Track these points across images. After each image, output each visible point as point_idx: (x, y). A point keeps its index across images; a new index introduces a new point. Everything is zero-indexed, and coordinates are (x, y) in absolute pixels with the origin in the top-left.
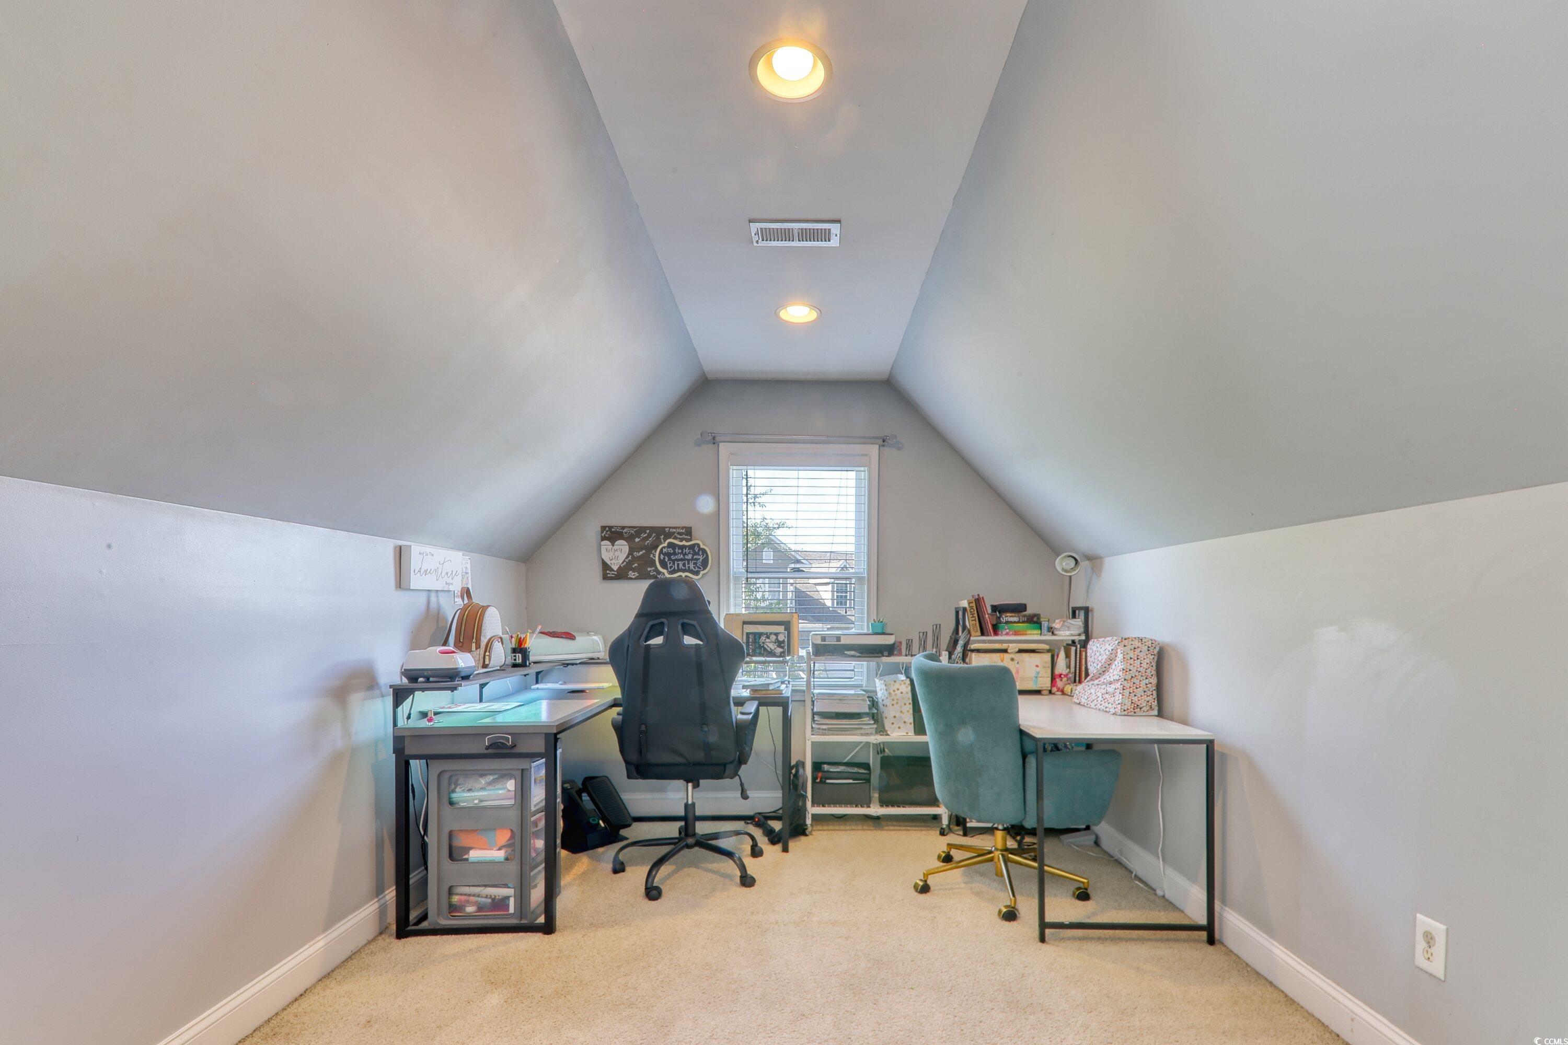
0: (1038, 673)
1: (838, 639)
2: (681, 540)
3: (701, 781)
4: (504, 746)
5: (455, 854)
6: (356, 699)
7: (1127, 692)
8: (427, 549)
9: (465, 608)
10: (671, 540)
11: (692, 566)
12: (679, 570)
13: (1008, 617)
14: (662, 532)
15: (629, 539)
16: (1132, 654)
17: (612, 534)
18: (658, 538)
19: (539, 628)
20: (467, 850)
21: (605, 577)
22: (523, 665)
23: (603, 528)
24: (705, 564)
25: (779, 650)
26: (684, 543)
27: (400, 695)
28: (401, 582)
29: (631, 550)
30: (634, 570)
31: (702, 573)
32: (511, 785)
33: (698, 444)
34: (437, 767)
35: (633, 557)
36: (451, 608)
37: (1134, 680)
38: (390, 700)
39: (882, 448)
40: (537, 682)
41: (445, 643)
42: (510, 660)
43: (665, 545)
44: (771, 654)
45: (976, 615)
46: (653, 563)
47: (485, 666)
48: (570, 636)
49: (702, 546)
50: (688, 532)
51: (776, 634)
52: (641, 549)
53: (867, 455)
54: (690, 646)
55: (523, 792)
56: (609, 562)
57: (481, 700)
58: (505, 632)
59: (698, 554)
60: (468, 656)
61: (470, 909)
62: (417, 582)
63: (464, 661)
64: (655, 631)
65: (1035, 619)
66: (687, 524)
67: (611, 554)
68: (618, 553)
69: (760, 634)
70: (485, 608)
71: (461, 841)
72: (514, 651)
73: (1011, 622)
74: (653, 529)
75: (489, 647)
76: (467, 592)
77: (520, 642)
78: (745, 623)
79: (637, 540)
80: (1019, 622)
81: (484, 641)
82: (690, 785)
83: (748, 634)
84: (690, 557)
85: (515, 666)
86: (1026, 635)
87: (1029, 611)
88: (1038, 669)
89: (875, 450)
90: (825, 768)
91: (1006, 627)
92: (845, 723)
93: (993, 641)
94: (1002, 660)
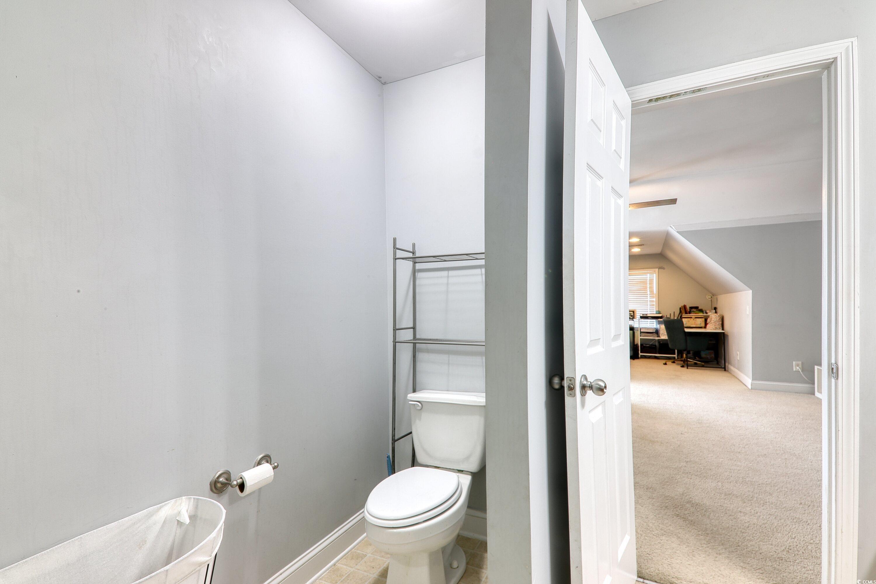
1: (646, 315)
7: (714, 325)
16: (715, 317)
25: (632, 317)
37: (715, 323)
45: (683, 309)
53: (655, 271)
65: (701, 310)
73: (694, 311)
80: (696, 311)
86: (699, 314)
87: (700, 308)
88: (701, 322)
89: (657, 269)
90: (644, 345)
91: (692, 312)
92: (649, 334)
93: (688, 316)
94: (691, 320)
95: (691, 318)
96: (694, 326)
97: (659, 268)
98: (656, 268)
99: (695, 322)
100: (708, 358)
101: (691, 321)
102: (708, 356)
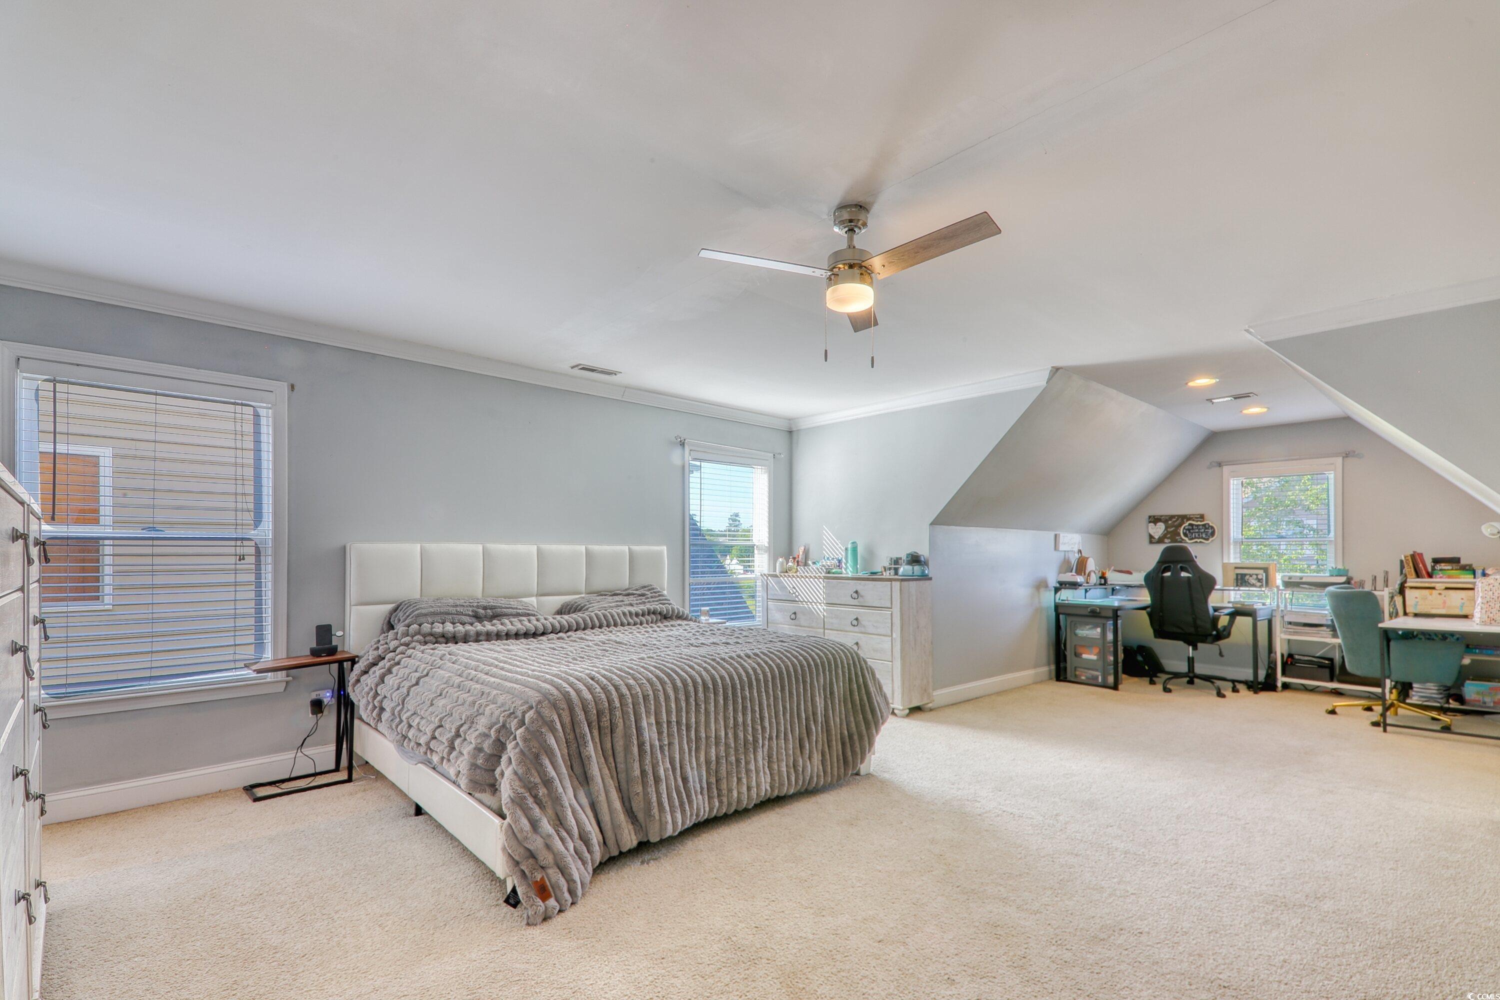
0: (1463, 603)
1: (1301, 578)
2: (1197, 521)
3: (1200, 645)
4: (1096, 612)
5: (1077, 655)
6: (1042, 590)
7: (1484, 611)
8: (1066, 535)
9: (1080, 558)
10: (1191, 522)
11: (1204, 536)
12: (1195, 538)
13: (1443, 566)
14: (1184, 518)
15: (1165, 522)
16: (1487, 588)
17: (1155, 520)
18: (1183, 520)
19: (1112, 568)
20: (1081, 654)
21: (1151, 542)
22: (1105, 584)
23: (1150, 517)
24: (1213, 534)
25: (1259, 584)
26: (1199, 523)
27: (1057, 590)
28: (1056, 548)
29: (1166, 528)
30: (1168, 538)
31: (1211, 539)
32: (1099, 630)
33: (1209, 468)
34: (1070, 619)
35: (1168, 532)
36: (1074, 558)
37: (1490, 604)
38: (1053, 593)
39: (1345, 459)
40: (1113, 595)
41: (1071, 572)
42: (1098, 582)
43: (1187, 524)
44: (1253, 585)
45: (1411, 564)
46: (1179, 534)
47: (1087, 583)
48: (1129, 573)
49: (1211, 524)
50: (1202, 517)
51: (1257, 575)
52: (1172, 527)
53: (1332, 464)
54: (1184, 577)
55: (1104, 633)
56: (1152, 534)
57: (1085, 598)
58: (1096, 569)
59: (1208, 529)
60: (1081, 577)
61: (1083, 678)
62: (1062, 548)
63: (1080, 579)
64: (1166, 570)
65: (1467, 568)
66: (1201, 513)
67: (1154, 530)
68: (1158, 530)
69: (1245, 575)
70: (1088, 558)
71: (1080, 650)
72: (1101, 578)
73: (1445, 570)
74: (1179, 516)
75: (1089, 575)
76: (1080, 551)
77: (1103, 574)
78: (1236, 568)
79: (1170, 522)
80: (1452, 569)
81: (1087, 572)
82: (1191, 648)
83: (1237, 575)
84: (1203, 530)
85: (1101, 584)
86: (1459, 578)
87: (1463, 562)
88: (1463, 601)
89: (1339, 460)
90: (1297, 657)
91: (1440, 573)
92: (1307, 629)
93: (1425, 581)
94: (1431, 594)
95: (1434, 588)
96: (1443, 612)
97: (1344, 455)
98: (1336, 455)
99: (1445, 602)
100: (1485, 703)
101: (1430, 598)
102: (1487, 699)
